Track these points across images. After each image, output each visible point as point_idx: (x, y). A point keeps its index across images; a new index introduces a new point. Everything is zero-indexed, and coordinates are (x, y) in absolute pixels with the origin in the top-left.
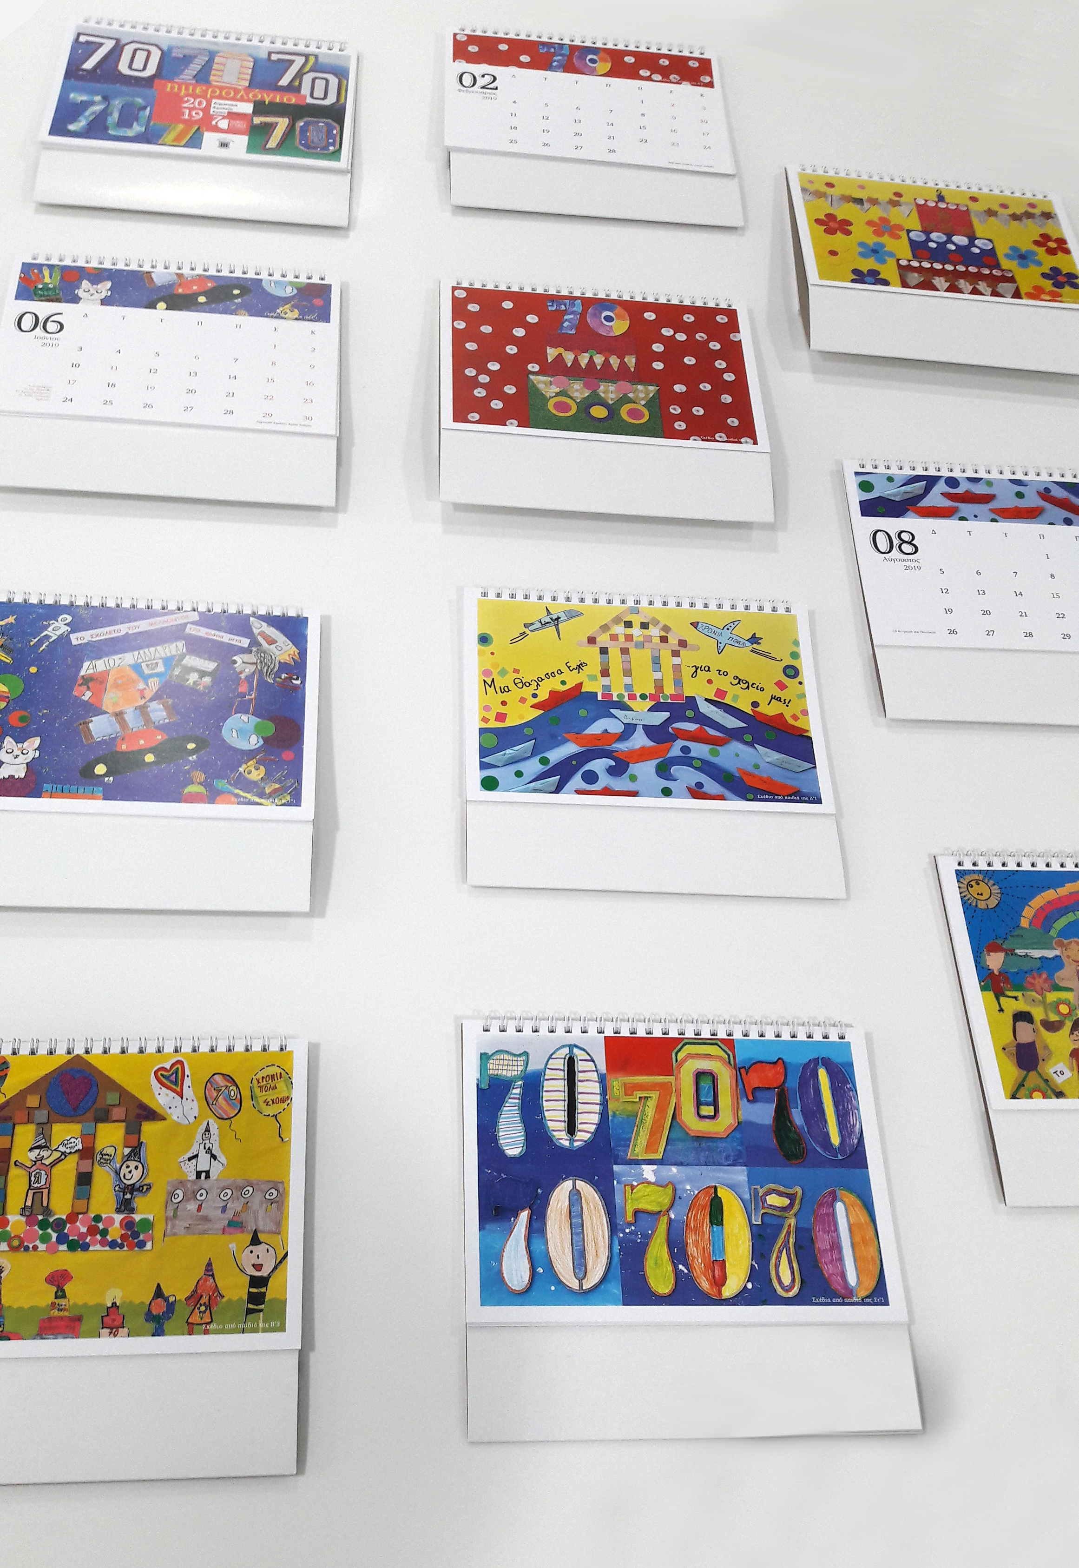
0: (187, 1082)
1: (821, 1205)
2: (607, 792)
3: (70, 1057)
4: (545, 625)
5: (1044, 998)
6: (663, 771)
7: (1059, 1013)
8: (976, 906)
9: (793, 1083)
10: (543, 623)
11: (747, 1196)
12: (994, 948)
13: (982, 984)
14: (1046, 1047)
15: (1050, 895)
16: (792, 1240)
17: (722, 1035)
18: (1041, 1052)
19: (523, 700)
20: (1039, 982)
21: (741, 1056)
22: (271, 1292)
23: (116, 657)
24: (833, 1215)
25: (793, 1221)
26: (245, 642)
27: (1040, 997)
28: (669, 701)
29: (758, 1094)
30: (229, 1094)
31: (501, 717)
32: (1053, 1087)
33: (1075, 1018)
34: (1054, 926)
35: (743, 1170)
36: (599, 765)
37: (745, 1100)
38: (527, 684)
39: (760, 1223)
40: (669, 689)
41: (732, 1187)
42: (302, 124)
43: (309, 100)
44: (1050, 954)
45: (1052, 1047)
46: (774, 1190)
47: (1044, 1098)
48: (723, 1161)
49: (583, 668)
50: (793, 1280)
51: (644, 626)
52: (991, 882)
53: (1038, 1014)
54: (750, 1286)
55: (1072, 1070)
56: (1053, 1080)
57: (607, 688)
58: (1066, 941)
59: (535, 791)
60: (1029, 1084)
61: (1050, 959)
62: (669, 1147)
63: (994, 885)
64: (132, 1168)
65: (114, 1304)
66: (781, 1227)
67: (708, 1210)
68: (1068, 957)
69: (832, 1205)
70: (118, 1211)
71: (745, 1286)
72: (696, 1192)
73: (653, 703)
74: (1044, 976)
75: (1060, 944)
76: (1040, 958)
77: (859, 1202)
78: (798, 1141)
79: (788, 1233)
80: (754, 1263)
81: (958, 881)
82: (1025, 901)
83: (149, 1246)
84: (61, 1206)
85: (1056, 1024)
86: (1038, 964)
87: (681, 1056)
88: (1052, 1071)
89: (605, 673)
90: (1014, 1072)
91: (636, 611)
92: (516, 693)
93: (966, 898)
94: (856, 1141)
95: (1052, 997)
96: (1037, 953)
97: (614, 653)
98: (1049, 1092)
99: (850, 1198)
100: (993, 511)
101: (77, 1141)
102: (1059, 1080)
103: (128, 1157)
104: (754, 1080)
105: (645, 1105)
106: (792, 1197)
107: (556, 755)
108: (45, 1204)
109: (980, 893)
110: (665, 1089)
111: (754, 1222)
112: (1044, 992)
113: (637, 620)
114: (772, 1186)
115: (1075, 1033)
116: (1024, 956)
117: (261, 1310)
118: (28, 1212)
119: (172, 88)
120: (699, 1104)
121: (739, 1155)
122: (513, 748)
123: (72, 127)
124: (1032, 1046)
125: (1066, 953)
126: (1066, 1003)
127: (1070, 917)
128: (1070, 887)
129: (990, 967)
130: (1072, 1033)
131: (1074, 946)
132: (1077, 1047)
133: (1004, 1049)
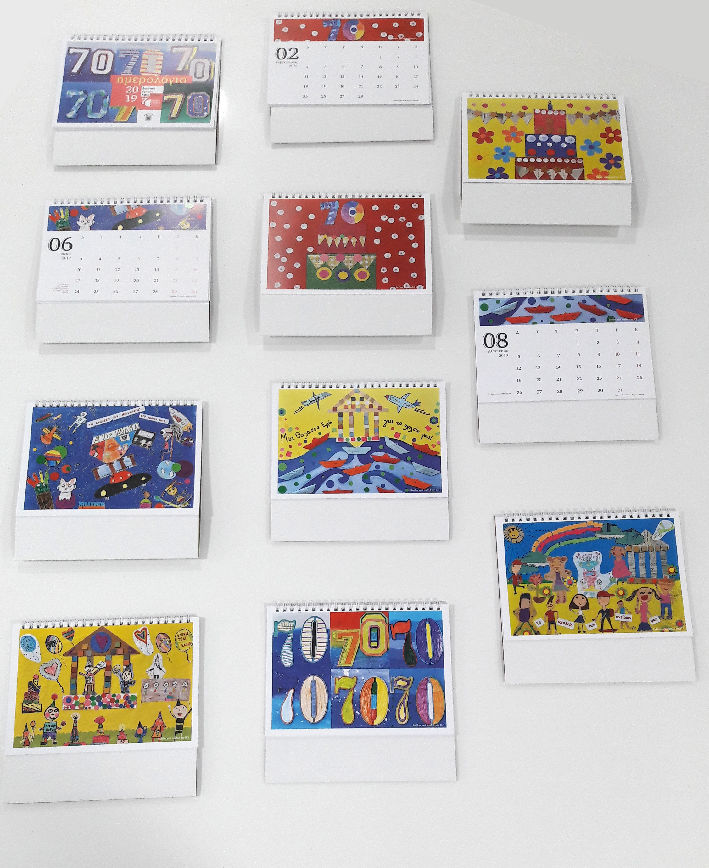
0: (148, 637)
1: (420, 685)
2: (338, 491)
3: (99, 627)
4: (312, 402)
5: (538, 587)
6: (366, 479)
7: (544, 594)
8: (511, 541)
9: (414, 631)
10: (311, 401)
11: (389, 682)
12: (517, 563)
13: (508, 580)
14: (534, 611)
15: (548, 534)
16: (406, 700)
17: (383, 610)
18: (531, 613)
19: (300, 444)
20: (536, 579)
21: (392, 619)
22: (185, 724)
23: (108, 434)
24: (426, 689)
25: (408, 692)
26: (167, 421)
27: (536, 586)
28: (372, 441)
29: (398, 636)
30: (166, 641)
31: (289, 454)
32: (535, 629)
33: (551, 596)
34: (548, 550)
35: (388, 670)
36: (334, 478)
37: (392, 639)
38: (302, 435)
39: (393, 693)
40: (372, 434)
41: (383, 678)
42: (190, 98)
43: (194, 80)
44: (543, 564)
45: (537, 610)
46: (401, 678)
47: (530, 634)
48: (379, 667)
49: (330, 425)
50: (405, 717)
51: (361, 399)
52: (520, 529)
53: (533, 594)
54: (386, 719)
55: (545, 621)
56: (535, 625)
57: (341, 435)
58: (553, 558)
59: (304, 492)
60: (523, 628)
62: (356, 661)
63: (522, 530)
64: (127, 674)
65: (122, 730)
66: (402, 694)
67: (371, 688)
68: (553, 566)
69: (426, 685)
70: (122, 692)
71: (384, 720)
72: (366, 680)
73: (364, 442)
74: (539, 575)
75: (550, 560)
76: (539, 567)
77: (438, 683)
78: (414, 657)
79: (405, 697)
80: (389, 710)
81: (504, 529)
82: (535, 538)
83: (135, 706)
84: (99, 690)
85: (541, 599)
86: (537, 570)
87: (364, 620)
88: (535, 622)
89: (340, 427)
90: (517, 623)
91: (357, 391)
92: (297, 440)
93: (506, 538)
94: (440, 656)
95: (541, 586)
96: (537, 565)
97: (346, 415)
98: (533, 632)
99: (435, 681)
100: (552, 317)
101: (104, 663)
102: (538, 626)
103: (125, 670)
104: (396, 630)
105: (346, 642)
106: (408, 681)
107: (314, 473)
108: (93, 690)
110: (356, 635)
111: (391, 693)
112: (538, 583)
113: (357, 396)
114: (400, 677)
115: (550, 603)
116: (531, 566)
117: (181, 732)
118: (86, 693)
119: (120, 80)
120: (370, 641)
121: (387, 664)
122: (294, 471)
123: (69, 115)
124: (528, 609)
125: (552, 564)
126: (548, 588)
127: (557, 545)
128: (560, 530)
129: (513, 572)
130: (548, 603)
131: (556, 560)
132: (550, 610)
133: (514, 612)
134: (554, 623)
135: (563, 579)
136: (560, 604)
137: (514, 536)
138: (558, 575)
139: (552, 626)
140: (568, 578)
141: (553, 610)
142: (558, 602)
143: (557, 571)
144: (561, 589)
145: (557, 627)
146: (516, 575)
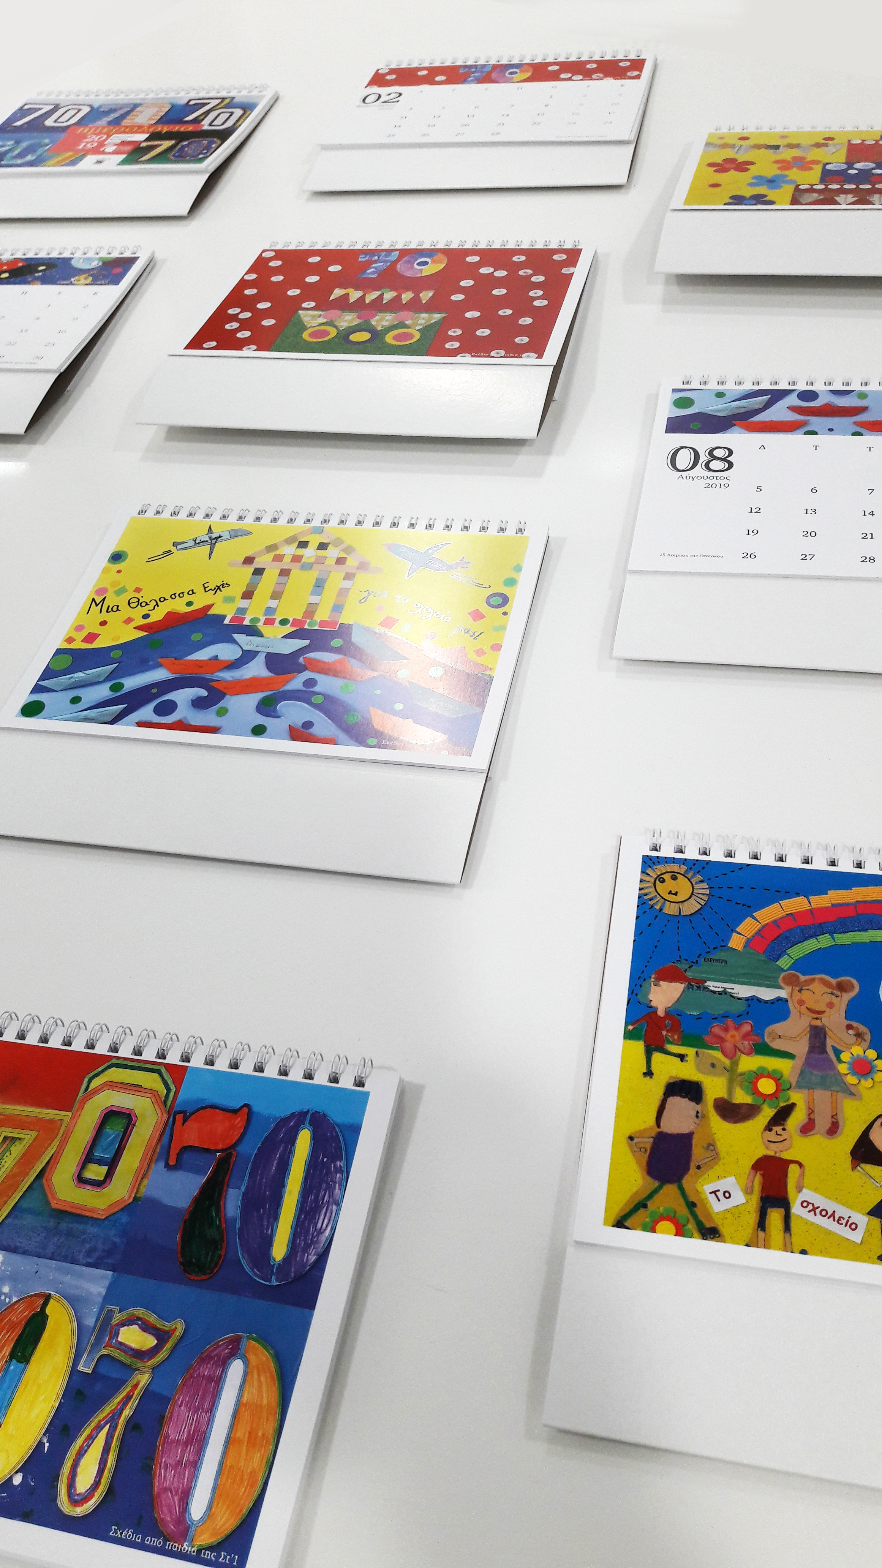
1: (202, 1361)
2: (181, 726)
4: (197, 543)
5: (735, 1064)
6: (267, 707)
7: (756, 1092)
8: (661, 910)
9: (250, 1148)
10: (197, 542)
11: (90, 1321)
12: (670, 975)
13: (630, 1027)
14: (711, 1146)
15: (796, 904)
16: (127, 1412)
17: (173, 1058)
18: (698, 1152)
19: (129, 621)
20: (733, 1037)
21: (189, 1093)
24: (218, 1382)
25: (144, 1379)
27: (727, 1062)
28: (316, 628)
29: (186, 1156)
31: (91, 637)
32: (702, 1218)
33: (782, 1104)
34: (789, 951)
35: (103, 1277)
36: (183, 696)
37: (162, 1164)
38: (144, 604)
39: (89, 1371)
40: (322, 615)
41: (75, 1302)
42: (185, 143)
43: (205, 127)
44: (767, 994)
45: (722, 1146)
46: (139, 1319)
47: (678, 1234)
48: (81, 1258)
49: (222, 589)
50: (96, 1486)
51: (323, 546)
52: (699, 877)
53: (714, 1087)
54: (17, 1480)
55: (748, 1191)
57: (242, 611)
58: (803, 978)
59: (86, 720)
60: (658, 1205)
61: (766, 1002)
62: (10, 1220)
63: (702, 881)
66: (122, 1382)
67: (18, 1331)
68: (801, 1003)
69: (224, 1364)
71: (11, 1478)
72: (15, 1299)
73: (294, 629)
74: (747, 1028)
75: (791, 981)
76: (747, 999)
77: (272, 1365)
78: (215, 1244)
79: (128, 1398)
80: (45, 1440)
81: (643, 872)
82: (749, 909)
85: (743, 1110)
86: (741, 1007)
87: (96, 1083)
88: (708, 1188)
89: (248, 595)
91: (319, 531)
92: (126, 612)
93: (645, 897)
94: (313, 1258)
95: (749, 1063)
96: (743, 991)
97: (270, 577)
98: (691, 1226)
99: (260, 1355)
100: (859, 424)
102: (717, 1207)
104: (191, 1135)
105: (8, 1149)
106: (162, 1337)
107: (131, 683)
109: (673, 892)
110: (48, 1129)
111: (81, 1368)
112: (739, 1053)
113: (315, 540)
114: (140, 1312)
115: (775, 1129)
116: (720, 993)
119: (82, 130)
120: (89, 1158)
121: (109, 1253)
122: (87, 672)
124: (685, 1140)
125: (797, 996)
126: (776, 1077)
127: (825, 941)
128: (836, 897)
129: (653, 1004)
130: (768, 1128)
131: (817, 987)
132: (771, 1153)
133: (631, 1138)
134: (784, 1204)
135: (838, 1052)
136: (817, 1142)
137: (676, 894)
138: (818, 1036)
139: (775, 1217)
140: (857, 1051)
141: (786, 1156)
142: (807, 1128)
143: (817, 1023)
144: (824, 1084)
145: (794, 1224)
146: (661, 1013)
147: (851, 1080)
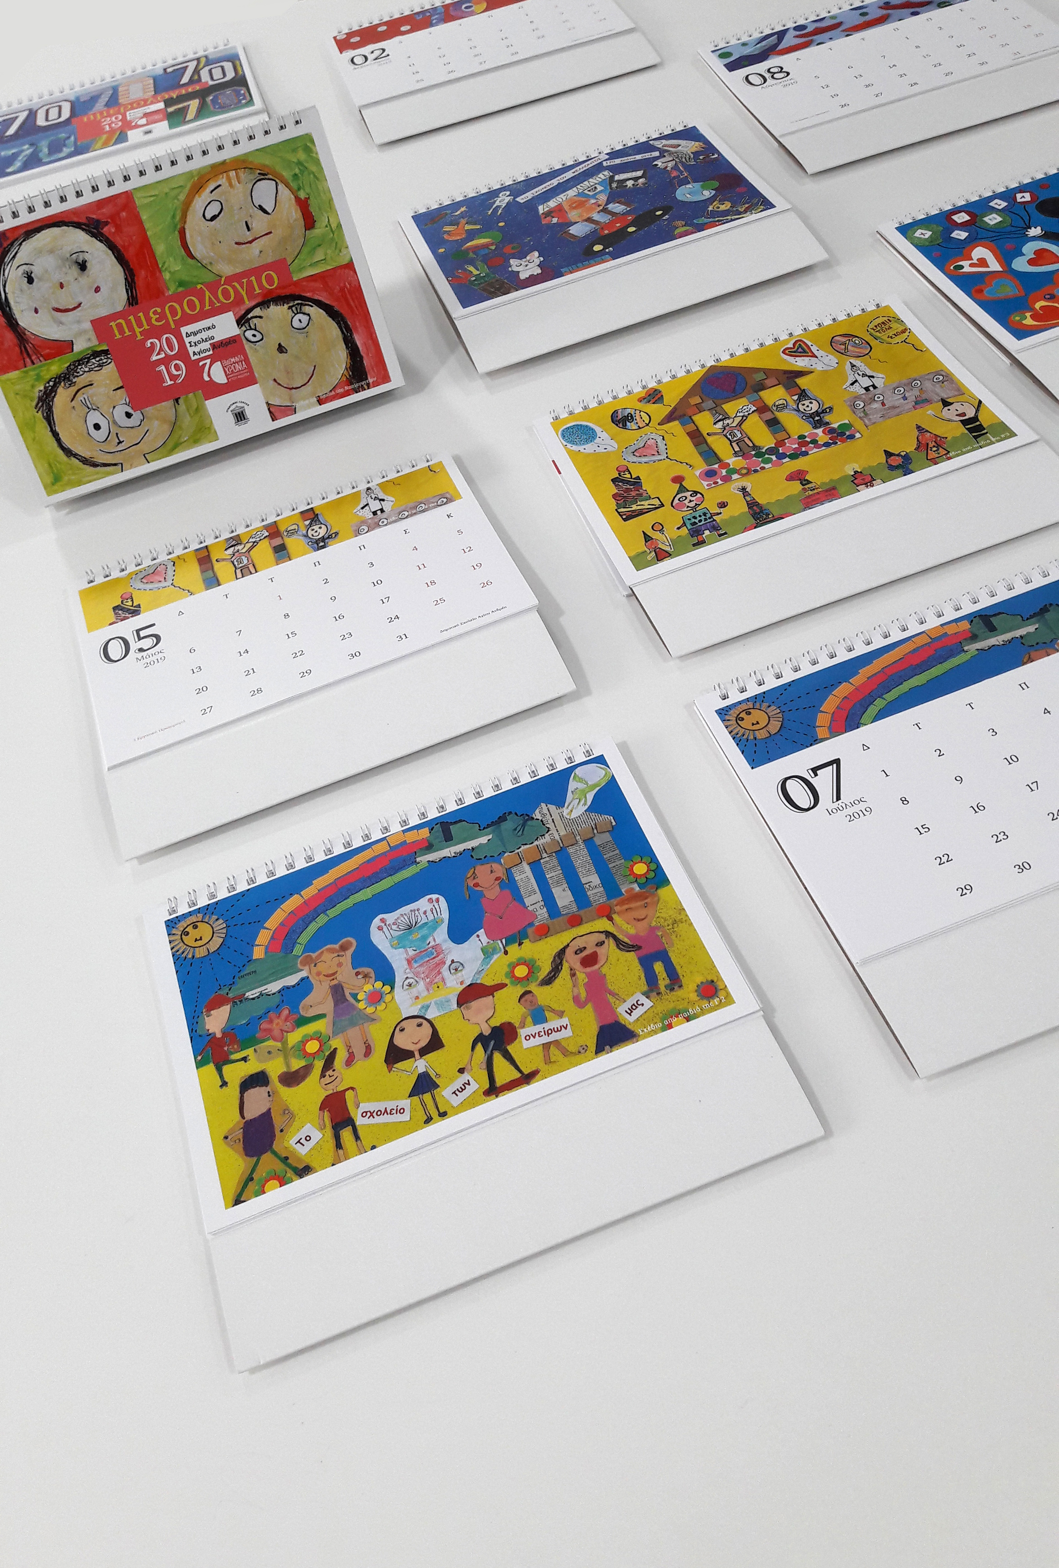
5: (285, 1043)
7: (306, 1055)
8: (193, 957)
12: (216, 1003)
13: (199, 1058)
14: (287, 1112)
15: (293, 903)
18: (278, 1121)
20: (277, 1024)
27: (279, 1045)
32: (295, 1164)
33: (327, 1053)
34: (298, 941)
44: (292, 980)
45: (293, 1108)
47: (281, 1185)
52: (214, 917)
53: (275, 1068)
55: (322, 1128)
56: (294, 1153)
58: (314, 955)
60: (259, 1174)
61: (294, 986)
63: (218, 919)
64: (807, 404)
65: (856, 472)
68: (319, 974)
74: (286, 1012)
75: (307, 961)
76: (279, 992)
81: (168, 935)
82: (259, 923)
85: (302, 1072)
86: (277, 999)
88: (293, 1142)
90: (239, 1164)
93: (178, 953)
95: (294, 1038)
96: (274, 987)
98: (290, 1174)
102: (304, 1150)
103: (799, 400)
108: (751, 445)
109: (198, 939)
112: (285, 1034)
115: (327, 1074)
116: (258, 997)
117: (986, 433)
124: (267, 1116)
125: (314, 970)
126: (317, 1037)
127: (322, 920)
128: (320, 882)
129: (210, 1032)
130: (323, 1075)
131: (327, 957)
132: (331, 1092)
133: (226, 1138)
134: (349, 1122)
135: (355, 996)
136: (360, 1065)
137: (201, 939)
138: (338, 992)
139: (346, 1134)
140: (368, 988)
141: (340, 1089)
142: (349, 1062)
143: (335, 982)
144: (353, 1024)
145: (361, 1133)
146: (219, 1035)
147: (370, 1010)
